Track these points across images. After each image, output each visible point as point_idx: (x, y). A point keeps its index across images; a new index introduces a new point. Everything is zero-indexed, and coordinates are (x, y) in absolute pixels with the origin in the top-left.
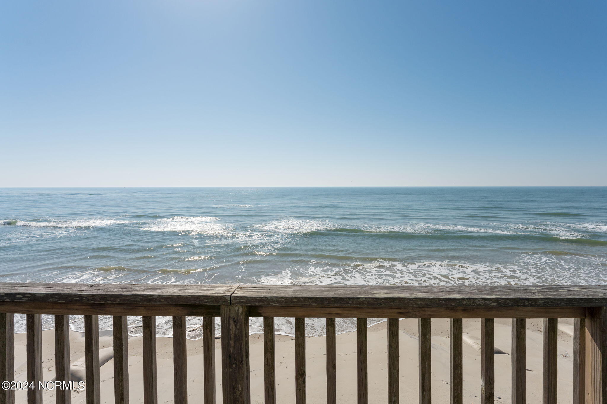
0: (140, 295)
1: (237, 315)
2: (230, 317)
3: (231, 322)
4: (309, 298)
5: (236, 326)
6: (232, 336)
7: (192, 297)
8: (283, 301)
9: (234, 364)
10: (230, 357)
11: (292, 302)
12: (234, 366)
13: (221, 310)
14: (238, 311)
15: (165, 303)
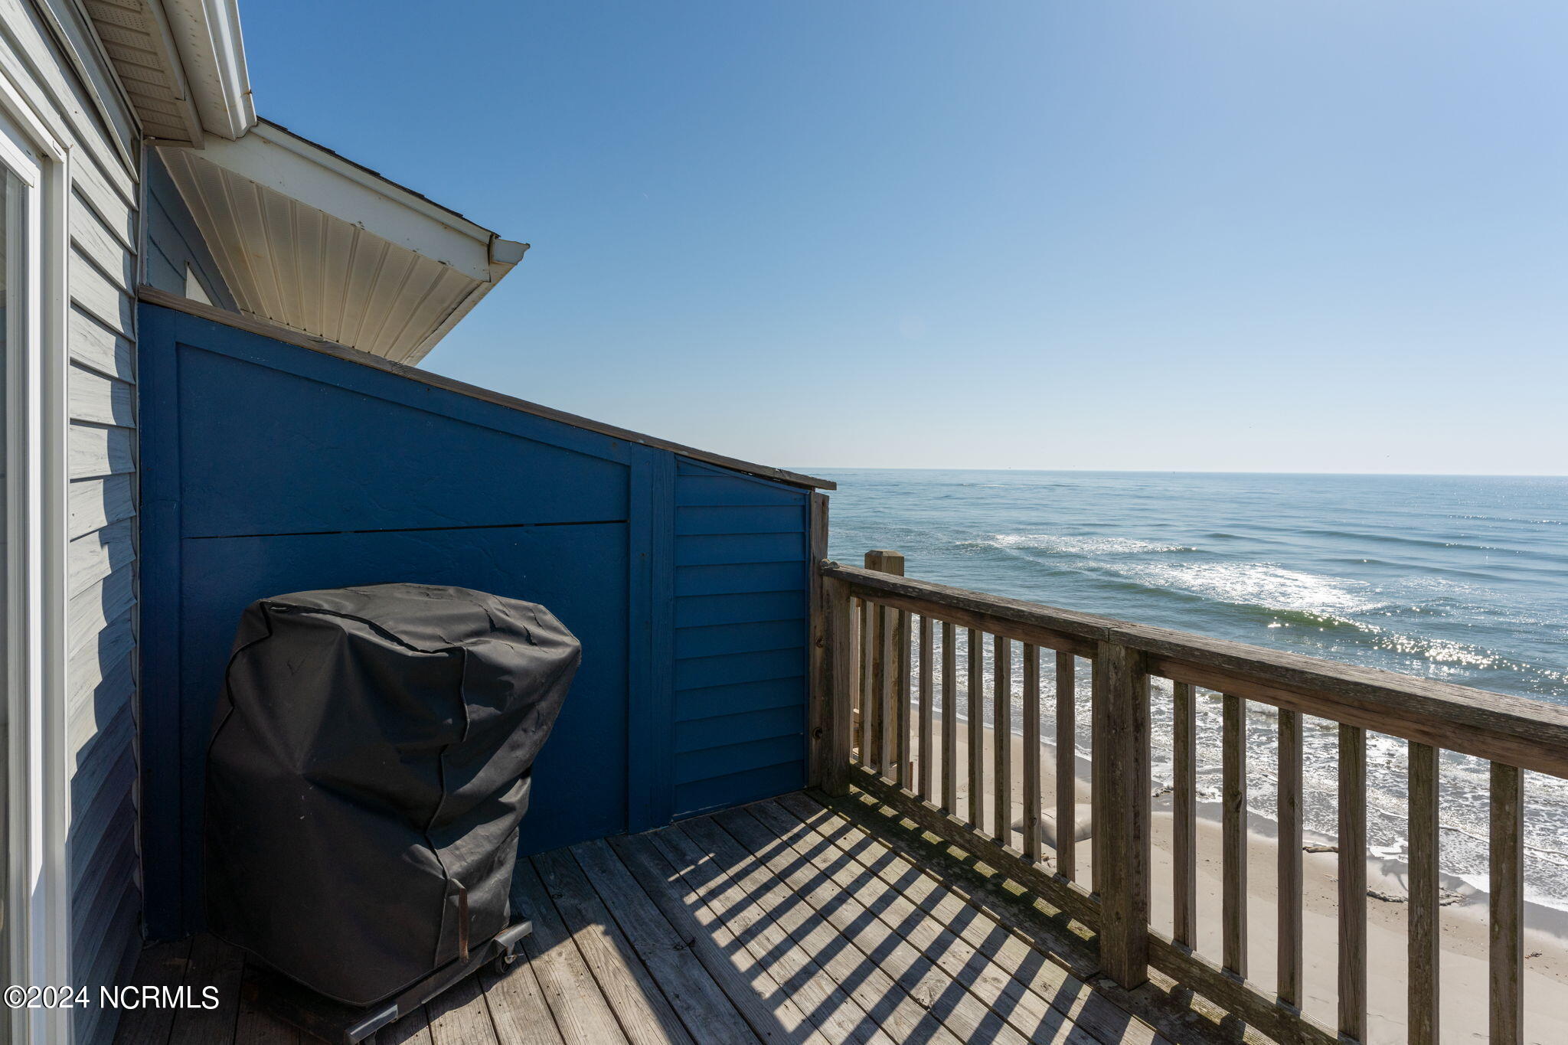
0: (1013, 609)
1: (1118, 658)
2: (1109, 660)
3: (1111, 667)
4: (1219, 654)
5: (1116, 673)
6: (1112, 687)
7: (1065, 621)
8: (1179, 651)
9: (1114, 729)
10: (1108, 717)
11: (1193, 655)
12: (1114, 731)
13: (1099, 647)
14: (1120, 653)
15: (1036, 623)
